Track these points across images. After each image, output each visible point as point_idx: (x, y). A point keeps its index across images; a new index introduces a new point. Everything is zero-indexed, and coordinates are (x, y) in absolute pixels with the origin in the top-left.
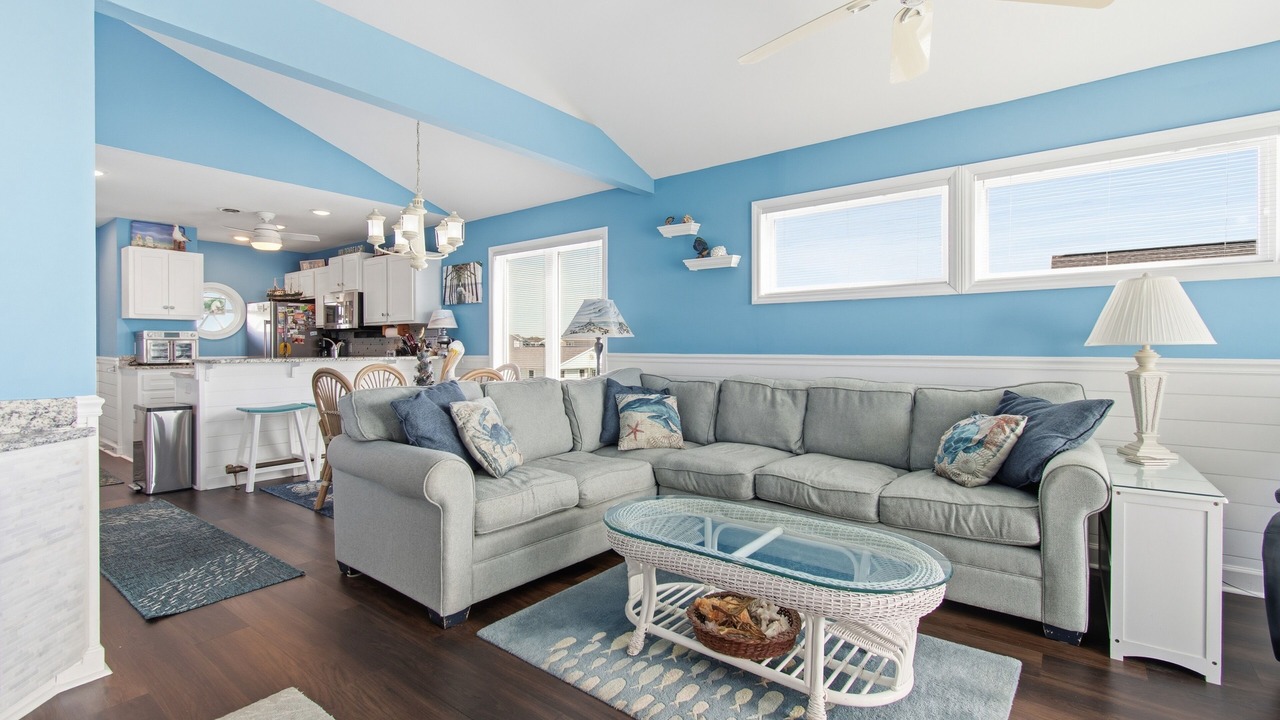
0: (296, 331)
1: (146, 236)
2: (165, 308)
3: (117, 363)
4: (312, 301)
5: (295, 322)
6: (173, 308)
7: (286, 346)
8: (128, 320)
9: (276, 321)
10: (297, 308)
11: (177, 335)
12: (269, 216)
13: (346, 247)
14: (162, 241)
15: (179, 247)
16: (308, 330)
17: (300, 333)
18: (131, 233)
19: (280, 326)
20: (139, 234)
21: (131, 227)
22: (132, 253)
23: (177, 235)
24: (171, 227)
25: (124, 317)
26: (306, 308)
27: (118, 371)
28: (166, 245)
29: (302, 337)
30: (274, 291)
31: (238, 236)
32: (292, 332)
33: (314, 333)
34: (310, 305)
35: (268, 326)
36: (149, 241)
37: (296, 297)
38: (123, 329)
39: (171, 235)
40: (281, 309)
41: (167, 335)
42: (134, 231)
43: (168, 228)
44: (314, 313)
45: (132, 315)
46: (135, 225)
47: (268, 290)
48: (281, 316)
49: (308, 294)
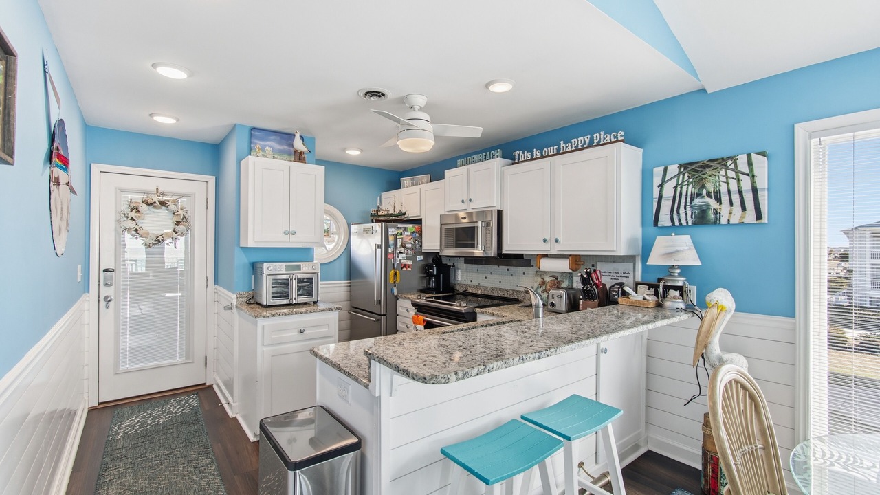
0: (404, 255)
1: (266, 146)
2: (287, 233)
3: (234, 302)
4: (418, 221)
5: (403, 246)
6: (294, 234)
7: (395, 274)
8: (246, 249)
9: (387, 246)
10: (406, 229)
11: (299, 267)
12: (420, 101)
13: (471, 154)
14: (281, 152)
15: (299, 157)
16: (416, 254)
17: (408, 258)
18: (251, 143)
19: (390, 251)
20: (259, 144)
21: (251, 136)
22: (254, 163)
23: (298, 144)
24: (292, 136)
25: (241, 246)
26: (414, 229)
27: (235, 310)
28: (286, 157)
29: (409, 262)
30: (379, 211)
31: (349, 149)
32: (401, 256)
33: (420, 258)
34: (417, 226)
35: (379, 250)
36: (269, 151)
37: (400, 218)
38: (242, 260)
39: (292, 145)
40: (392, 231)
41: (288, 268)
42: (254, 140)
43: (287, 137)
44: (421, 235)
45: (251, 244)
46: (255, 133)
47: (372, 210)
48: (391, 239)
49: (412, 213)
